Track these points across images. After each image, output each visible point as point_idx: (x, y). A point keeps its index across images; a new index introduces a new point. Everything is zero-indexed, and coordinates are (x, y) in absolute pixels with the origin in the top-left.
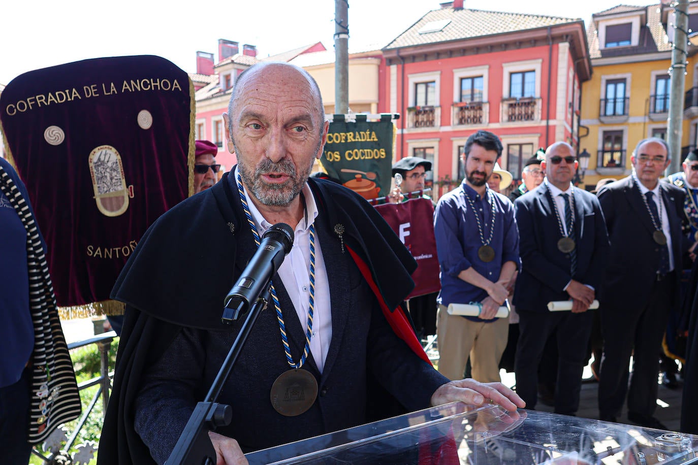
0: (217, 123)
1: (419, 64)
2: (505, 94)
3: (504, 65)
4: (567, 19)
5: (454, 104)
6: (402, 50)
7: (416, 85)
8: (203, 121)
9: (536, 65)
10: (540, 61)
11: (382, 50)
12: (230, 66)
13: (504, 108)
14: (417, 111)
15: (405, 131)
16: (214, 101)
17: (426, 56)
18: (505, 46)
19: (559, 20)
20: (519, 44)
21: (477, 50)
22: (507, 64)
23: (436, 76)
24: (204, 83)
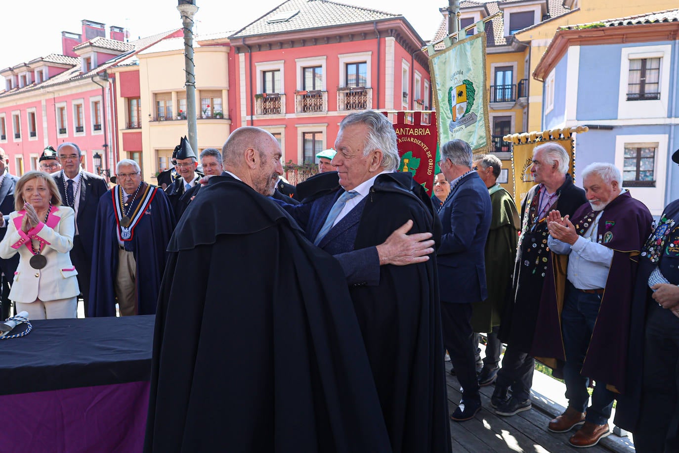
0: (78, 107)
1: (264, 53)
2: (342, 84)
3: (339, 56)
4: (391, 15)
5: (297, 93)
6: (247, 39)
7: (264, 73)
8: (63, 104)
9: (367, 57)
10: (370, 53)
11: (228, 38)
12: (89, 49)
13: (341, 97)
14: (265, 98)
15: (254, 118)
16: (72, 84)
17: (270, 45)
18: (340, 38)
19: (385, 15)
20: (352, 36)
21: (316, 41)
22: (342, 55)
23: (280, 65)
24: (69, 65)
